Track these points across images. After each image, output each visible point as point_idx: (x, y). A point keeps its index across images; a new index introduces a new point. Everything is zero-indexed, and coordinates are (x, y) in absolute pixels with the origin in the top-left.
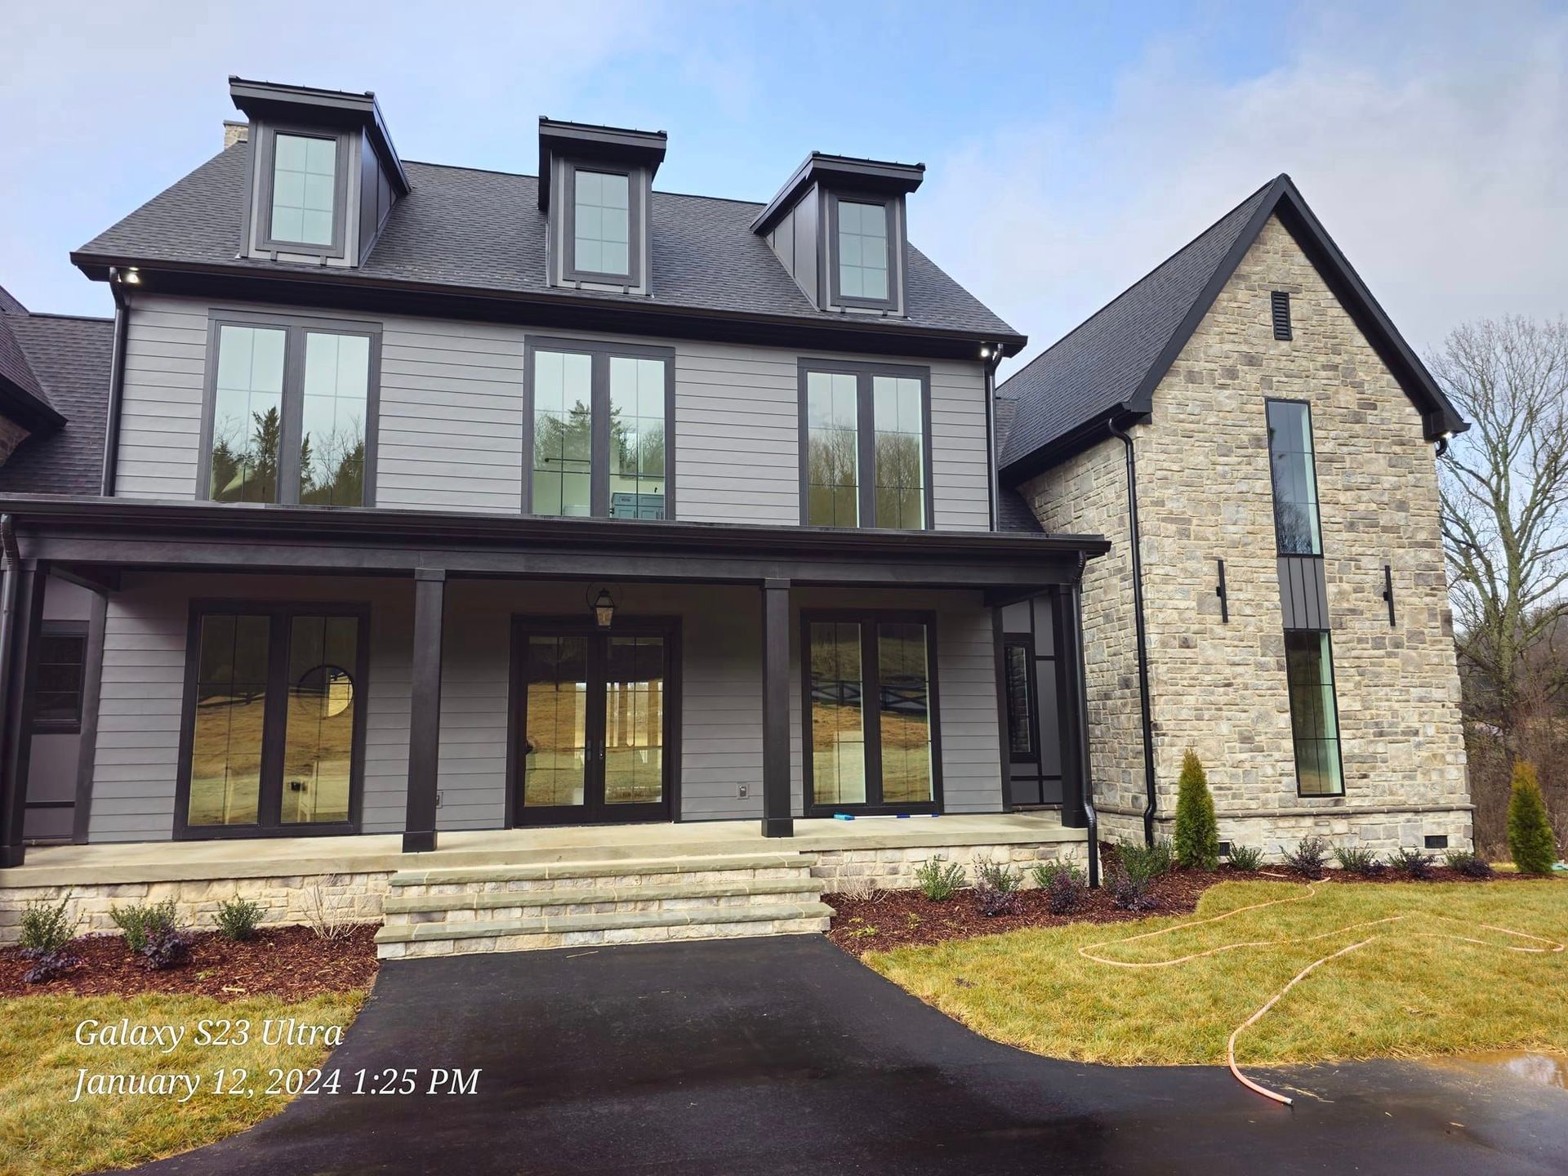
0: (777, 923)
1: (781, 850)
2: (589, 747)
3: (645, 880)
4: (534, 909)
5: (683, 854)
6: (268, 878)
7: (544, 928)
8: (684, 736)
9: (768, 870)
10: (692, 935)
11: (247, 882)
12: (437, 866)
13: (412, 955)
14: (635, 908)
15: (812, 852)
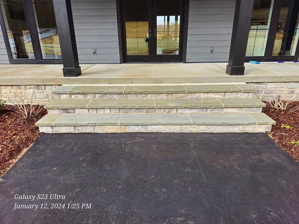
0: (240, 127)
1: (237, 81)
2: (150, 31)
3: (170, 96)
4: (116, 110)
5: (188, 82)
6: (12, 85)
7: (117, 123)
8: (189, 27)
9: (232, 93)
10: (193, 130)
11: (4, 87)
12: (78, 83)
13: (56, 131)
14: (164, 111)
15: (253, 83)
